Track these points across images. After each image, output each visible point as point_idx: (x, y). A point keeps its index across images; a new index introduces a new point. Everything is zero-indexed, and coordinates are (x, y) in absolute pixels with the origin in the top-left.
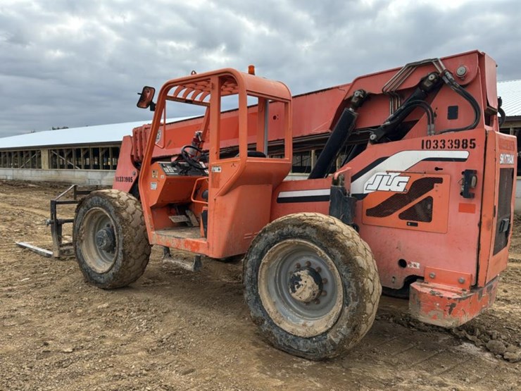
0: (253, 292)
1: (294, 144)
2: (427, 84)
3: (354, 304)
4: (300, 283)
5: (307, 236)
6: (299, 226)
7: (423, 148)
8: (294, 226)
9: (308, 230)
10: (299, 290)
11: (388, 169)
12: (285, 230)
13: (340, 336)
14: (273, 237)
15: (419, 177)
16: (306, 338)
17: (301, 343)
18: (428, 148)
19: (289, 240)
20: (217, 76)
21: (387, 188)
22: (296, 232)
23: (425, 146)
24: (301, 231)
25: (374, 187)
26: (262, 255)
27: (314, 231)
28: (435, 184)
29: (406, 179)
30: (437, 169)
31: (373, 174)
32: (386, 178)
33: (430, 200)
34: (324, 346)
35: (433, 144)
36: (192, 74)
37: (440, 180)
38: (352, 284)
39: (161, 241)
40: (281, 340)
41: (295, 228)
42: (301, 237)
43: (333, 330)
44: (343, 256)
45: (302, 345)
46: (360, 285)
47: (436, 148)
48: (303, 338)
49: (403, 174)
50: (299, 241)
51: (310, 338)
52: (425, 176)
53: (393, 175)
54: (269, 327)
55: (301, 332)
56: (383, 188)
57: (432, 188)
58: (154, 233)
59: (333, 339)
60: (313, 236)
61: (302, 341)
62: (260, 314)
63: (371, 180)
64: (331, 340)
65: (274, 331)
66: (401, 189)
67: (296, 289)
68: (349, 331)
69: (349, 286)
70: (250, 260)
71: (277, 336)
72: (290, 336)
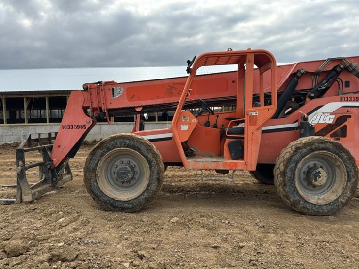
0: (292, 186)
1: (253, 98)
2: (338, 69)
3: (353, 180)
4: (320, 175)
5: (327, 148)
6: (322, 143)
7: (341, 101)
8: (319, 144)
9: (328, 145)
10: (320, 180)
11: (324, 112)
12: (314, 146)
13: (346, 198)
14: (306, 151)
15: (340, 115)
16: (327, 204)
17: (324, 208)
18: (344, 101)
19: (316, 152)
20: (253, 54)
21: (323, 122)
22: (321, 146)
23: (342, 100)
24: (324, 146)
25: (316, 122)
26: (298, 162)
27: (331, 145)
28: (348, 119)
29: (334, 117)
30: (348, 111)
31: (315, 115)
32: (323, 117)
33: (346, 126)
34: (338, 206)
35: (346, 99)
36: (228, 50)
37: (350, 117)
38: (352, 170)
39: (198, 165)
40: (312, 209)
41: (320, 144)
42: (323, 149)
43: (342, 196)
44: (347, 156)
45: (325, 208)
46: (356, 170)
47: (347, 101)
48: (325, 205)
49: (332, 114)
50: (322, 151)
51: (329, 204)
52: (343, 115)
53: (326, 115)
54: (303, 204)
55: (321, 202)
56: (321, 121)
57: (347, 120)
58: (190, 161)
59: (343, 201)
60: (331, 148)
61: (324, 207)
62: (297, 198)
63: (314, 118)
64: (341, 202)
65: (307, 205)
66: (331, 122)
67: (318, 179)
68: (351, 194)
69: (351, 171)
70: (290, 167)
71: (310, 208)
72: (317, 206)
